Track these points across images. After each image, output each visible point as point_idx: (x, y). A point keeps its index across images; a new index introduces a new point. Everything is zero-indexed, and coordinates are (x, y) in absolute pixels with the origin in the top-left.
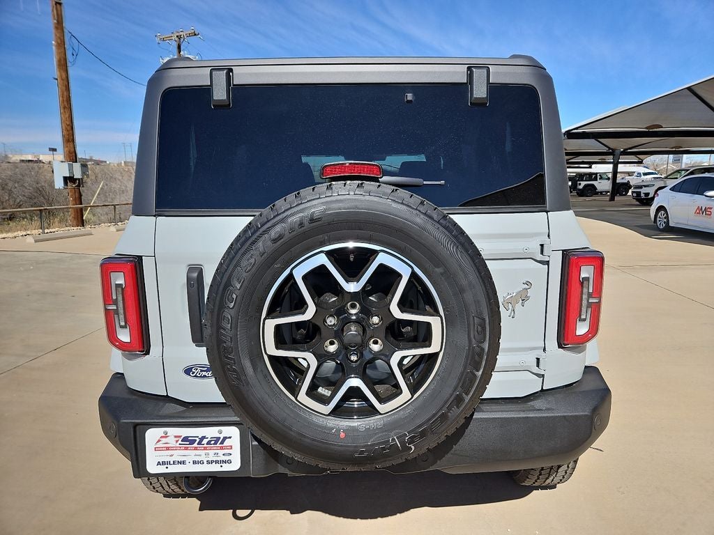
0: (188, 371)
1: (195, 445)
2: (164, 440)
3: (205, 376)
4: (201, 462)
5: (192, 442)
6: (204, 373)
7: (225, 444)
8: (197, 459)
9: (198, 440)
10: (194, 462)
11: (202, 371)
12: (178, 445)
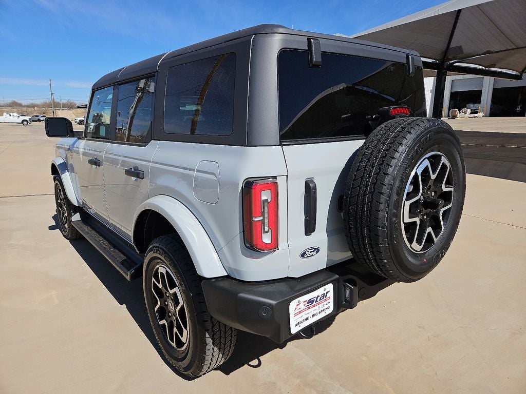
0: (303, 255)
1: (314, 303)
2: (298, 307)
3: (312, 255)
4: (316, 314)
5: (312, 302)
6: (312, 253)
7: (327, 297)
8: (315, 312)
9: (315, 299)
10: (313, 316)
11: (311, 252)
12: (305, 307)
